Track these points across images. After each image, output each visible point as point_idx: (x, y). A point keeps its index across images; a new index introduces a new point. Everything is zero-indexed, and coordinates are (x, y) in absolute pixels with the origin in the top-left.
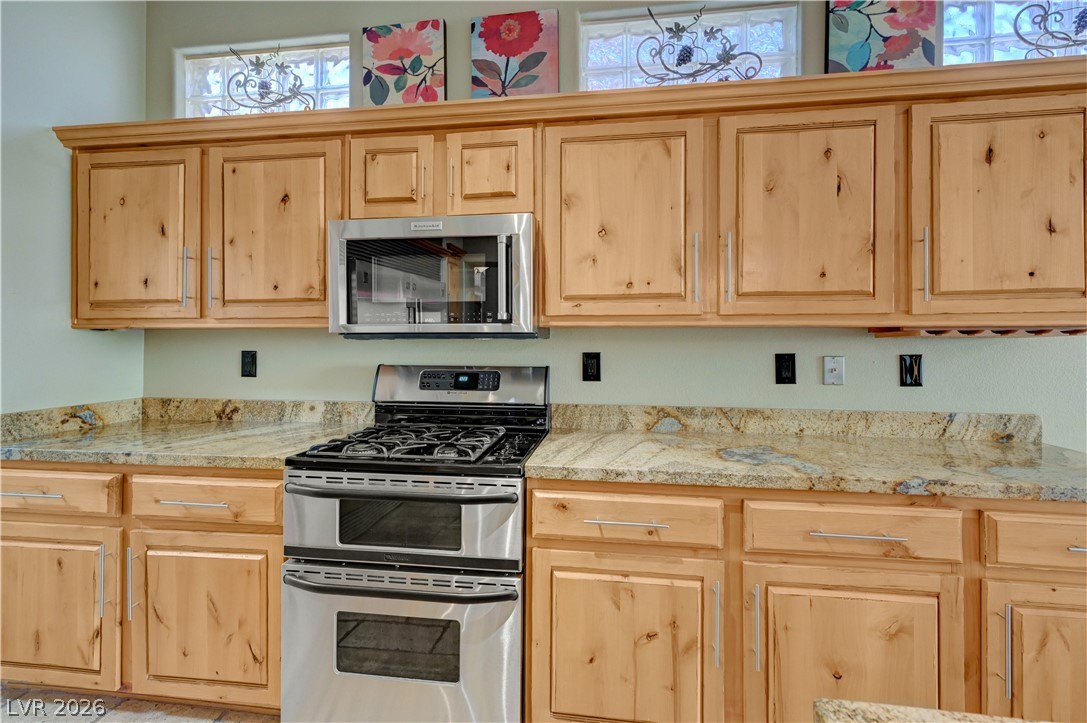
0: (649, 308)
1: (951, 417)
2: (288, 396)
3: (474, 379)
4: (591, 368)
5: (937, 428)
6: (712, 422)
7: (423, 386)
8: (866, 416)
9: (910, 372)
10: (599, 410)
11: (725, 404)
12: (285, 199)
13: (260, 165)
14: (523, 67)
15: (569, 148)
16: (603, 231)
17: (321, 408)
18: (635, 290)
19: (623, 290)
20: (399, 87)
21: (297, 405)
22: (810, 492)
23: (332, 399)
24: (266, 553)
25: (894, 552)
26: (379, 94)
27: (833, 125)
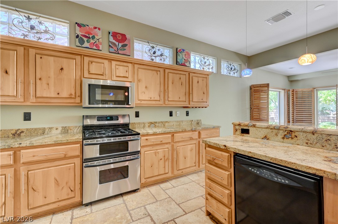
0: (154, 102)
1: (192, 120)
2: (46, 126)
3: (111, 118)
4: (137, 115)
5: (191, 122)
6: (160, 124)
7: (98, 120)
8: (182, 121)
9: (187, 114)
10: (139, 123)
11: (162, 121)
12: (62, 69)
13: (52, 58)
14: (122, 46)
15: (140, 70)
16: (146, 87)
17: (60, 129)
18: (152, 99)
19: (150, 99)
20: (88, 42)
21: (51, 129)
22: (182, 132)
23: (64, 126)
24: (75, 163)
25: (191, 139)
26: (82, 42)
27: (181, 74)
